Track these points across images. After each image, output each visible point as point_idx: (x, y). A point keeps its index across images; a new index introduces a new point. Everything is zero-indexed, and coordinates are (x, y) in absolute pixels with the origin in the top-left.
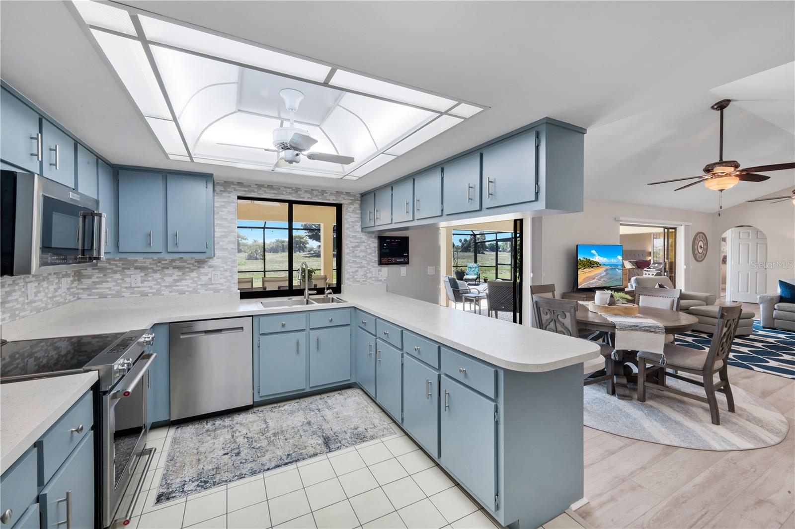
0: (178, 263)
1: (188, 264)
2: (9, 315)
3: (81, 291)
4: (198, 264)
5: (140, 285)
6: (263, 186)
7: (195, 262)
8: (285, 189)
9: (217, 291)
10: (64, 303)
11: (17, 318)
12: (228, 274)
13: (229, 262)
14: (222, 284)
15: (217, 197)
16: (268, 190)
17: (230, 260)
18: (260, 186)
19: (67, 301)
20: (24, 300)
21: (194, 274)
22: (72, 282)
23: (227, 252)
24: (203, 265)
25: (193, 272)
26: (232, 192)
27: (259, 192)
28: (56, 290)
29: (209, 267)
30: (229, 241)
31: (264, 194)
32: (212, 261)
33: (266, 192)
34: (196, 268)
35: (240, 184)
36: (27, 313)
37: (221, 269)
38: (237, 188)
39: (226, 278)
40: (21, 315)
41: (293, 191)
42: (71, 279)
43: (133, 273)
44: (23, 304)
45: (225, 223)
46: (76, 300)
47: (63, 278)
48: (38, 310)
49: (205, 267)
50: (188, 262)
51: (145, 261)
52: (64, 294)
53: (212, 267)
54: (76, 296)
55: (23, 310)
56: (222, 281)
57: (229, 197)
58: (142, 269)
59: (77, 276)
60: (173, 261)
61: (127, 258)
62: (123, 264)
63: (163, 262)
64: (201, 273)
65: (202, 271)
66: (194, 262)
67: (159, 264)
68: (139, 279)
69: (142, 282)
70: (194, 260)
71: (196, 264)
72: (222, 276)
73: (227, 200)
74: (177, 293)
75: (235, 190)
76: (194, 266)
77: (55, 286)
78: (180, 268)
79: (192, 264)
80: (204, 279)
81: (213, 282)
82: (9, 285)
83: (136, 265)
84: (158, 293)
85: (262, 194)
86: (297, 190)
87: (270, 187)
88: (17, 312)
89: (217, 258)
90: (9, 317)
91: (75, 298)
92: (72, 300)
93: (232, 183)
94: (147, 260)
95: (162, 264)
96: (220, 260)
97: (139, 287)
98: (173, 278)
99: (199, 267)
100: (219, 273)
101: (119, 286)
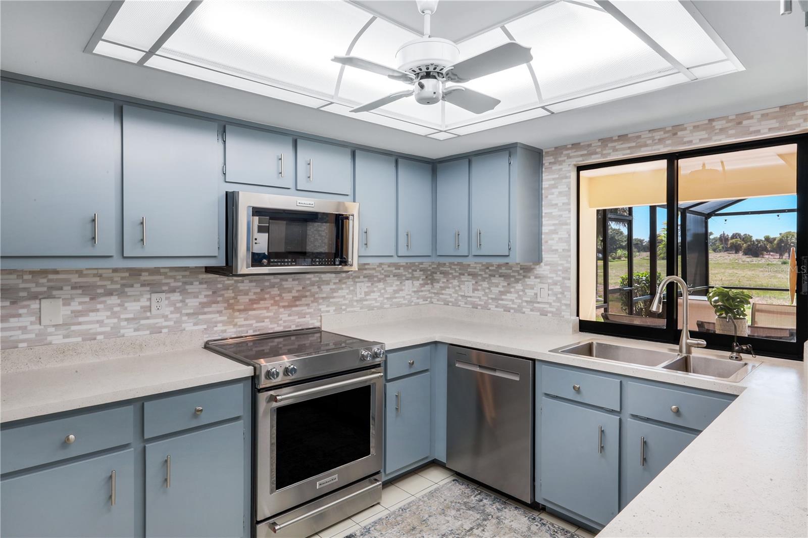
0: (503, 270)
1: (514, 271)
2: (334, 308)
3: (433, 295)
4: (524, 272)
5: (471, 294)
6: (610, 140)
7: (521, 269)
8: (650, 135)
9: (544, 313)
10: (409, 305)
11: (344, 312)
12: (557, 289)
13: (560, 270)
14: (550, 304)
15: (547, 174)
16: (618, 145)
17: (560, 268)
18: (605, 141)
19: (413, 304)
20: (353, 298)
21: (519, 286)
22: (422, 285)
23: (557, 256)
24: (529, 274)
25: (518, 282)
26: (564, 161)
27: (604, 152)
28: (396, 292)
29: (536, 278)
30: (559, 239)
31: (612, 154)
32: (540, 269)
33: (615, 150)
34: (522, 277)
35: (576, 146)
36: (357, 309)
37: (550, 281)
38: (572, 153)
39: (556, 295)
40: (348, 310)
41: (667, 135)
42: (421, 282)
43: (466, 280)
44: (351, 301)
45: (555, 212)
46: (428, 304)
47: (406, 281)
48: (371, 308)
49: (531, 277)
50: (513, 269)
51: (475, 266)
52: (410, 297)
53: (539, 277)
54: (429, 300)
55: (352, 306)
56: (551, 299)
57: (560, 170)
58: (474, 275)
59: (430, 279)
60: (499, 266)
61: (462, 263)
62: (460, 269)
63: (490, 268)
64: (527, 285)
65: (528, 283)
66: (519, 269)
67: (487, 271)
68: (471, 287)
69: (474, 290)
70: (519, 266)
71: (521, 272)
72: (550, 292)
73: (557, 176)
74: (502, 310)
75: (569, 157)
76: (519, 274)
77: (395, 288)
78: (505, 276)
79: (518, 272)
80: (530, 293)
81: (539, 300)
82: (335, 283)
83: (469, 270)
84: (485, 307)
85: (609, 154)
86: (675, 130)
87: (623, 138)
88: (344, 307)
89: (545, 265)
90: (334, 310)
91: (427, 302)
92: (420, 303)
93: (565, 147)
94: (478, 265)
95: (490, 270)
96: (548, 267)
97: (471, 297)
98: (499, 289)
99: (524, 277)
100: (546, 286)
101: (456, 294)
